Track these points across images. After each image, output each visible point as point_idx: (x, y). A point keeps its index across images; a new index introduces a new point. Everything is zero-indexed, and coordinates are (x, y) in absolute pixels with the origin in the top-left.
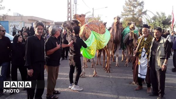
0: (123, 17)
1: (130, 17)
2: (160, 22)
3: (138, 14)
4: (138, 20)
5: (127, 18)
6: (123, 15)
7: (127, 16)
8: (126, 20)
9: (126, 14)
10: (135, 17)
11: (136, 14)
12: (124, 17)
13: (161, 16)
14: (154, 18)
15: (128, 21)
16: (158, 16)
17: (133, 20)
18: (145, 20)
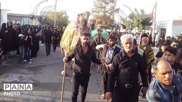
0: (93, 13)
1: (101, 14)
2: (139, 21)
3: (110, 12)
4: (110, 19)
5: (98, 16)
6: (93, 12)
7: (97, 13)
8: (97, 18)
9: (97, 11)
10: (106, 15)
11: (107, 12)
12: (95, 14)
13: (140, 13)
14: (132, 17)
15: (99, 19)
16: (136, 13)
17: (104, 17)
18: (119, 18)
